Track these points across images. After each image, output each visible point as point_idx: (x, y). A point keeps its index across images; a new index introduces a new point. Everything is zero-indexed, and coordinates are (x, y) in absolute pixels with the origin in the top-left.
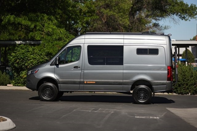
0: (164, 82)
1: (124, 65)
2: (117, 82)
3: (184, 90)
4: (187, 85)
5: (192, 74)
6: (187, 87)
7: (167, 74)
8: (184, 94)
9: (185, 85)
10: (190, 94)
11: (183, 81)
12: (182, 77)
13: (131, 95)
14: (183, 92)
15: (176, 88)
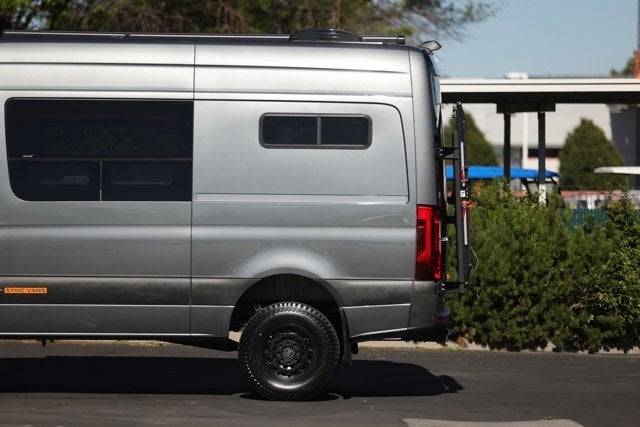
0: (395, 288)
1: (198, 199)
2: (159, 289)
3: (519, 324)
4: (536, 299)
5: (564, 244)
6: (534, 310)
7: (414, 247)
8: (520, 345)
9: (526, 302)
10: (550, 346)
11: (514, 281)
12: (511, 259)
13: (234, 355)
14: (518, 337)
15: (482, 318)
